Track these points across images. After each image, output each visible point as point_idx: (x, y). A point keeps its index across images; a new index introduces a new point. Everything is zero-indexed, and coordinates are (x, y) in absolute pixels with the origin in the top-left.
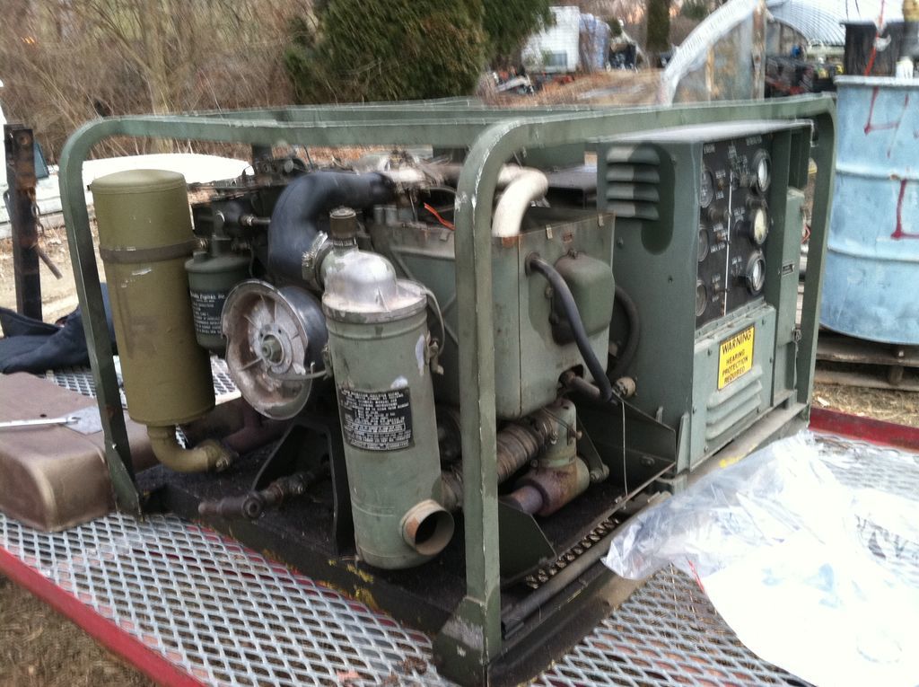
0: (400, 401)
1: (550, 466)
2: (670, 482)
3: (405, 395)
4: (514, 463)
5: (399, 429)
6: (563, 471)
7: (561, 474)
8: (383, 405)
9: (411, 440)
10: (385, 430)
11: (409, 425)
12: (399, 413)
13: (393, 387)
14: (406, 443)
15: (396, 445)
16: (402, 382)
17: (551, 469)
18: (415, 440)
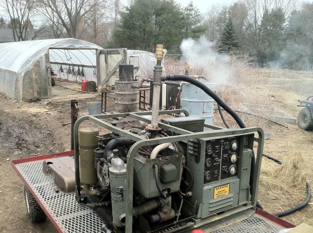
0: (120, 191)
1: (163, 210)
2: (195, 220)
3: (122, 190)
4: (151, 208)
5: (120, 197)
6: (166, 212)
7: (165, 213)
8: (117, 191)
9: (123, 199)
10: (117, 197)
11: (122, 196)
12: (120, 194)
13: (119, 188)
14: (122, 200)
15: (119, 200)
16: (121, 187)
17: (163, 211)
18: (124, 200)
